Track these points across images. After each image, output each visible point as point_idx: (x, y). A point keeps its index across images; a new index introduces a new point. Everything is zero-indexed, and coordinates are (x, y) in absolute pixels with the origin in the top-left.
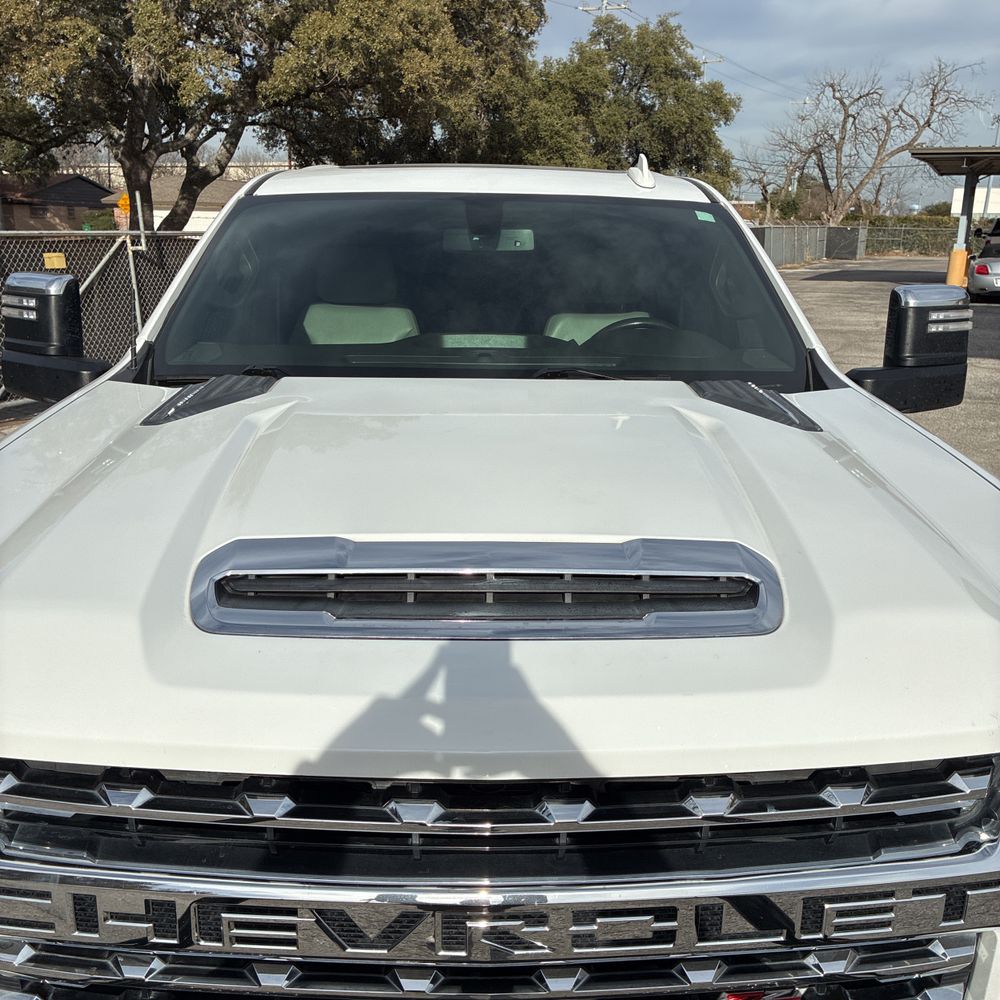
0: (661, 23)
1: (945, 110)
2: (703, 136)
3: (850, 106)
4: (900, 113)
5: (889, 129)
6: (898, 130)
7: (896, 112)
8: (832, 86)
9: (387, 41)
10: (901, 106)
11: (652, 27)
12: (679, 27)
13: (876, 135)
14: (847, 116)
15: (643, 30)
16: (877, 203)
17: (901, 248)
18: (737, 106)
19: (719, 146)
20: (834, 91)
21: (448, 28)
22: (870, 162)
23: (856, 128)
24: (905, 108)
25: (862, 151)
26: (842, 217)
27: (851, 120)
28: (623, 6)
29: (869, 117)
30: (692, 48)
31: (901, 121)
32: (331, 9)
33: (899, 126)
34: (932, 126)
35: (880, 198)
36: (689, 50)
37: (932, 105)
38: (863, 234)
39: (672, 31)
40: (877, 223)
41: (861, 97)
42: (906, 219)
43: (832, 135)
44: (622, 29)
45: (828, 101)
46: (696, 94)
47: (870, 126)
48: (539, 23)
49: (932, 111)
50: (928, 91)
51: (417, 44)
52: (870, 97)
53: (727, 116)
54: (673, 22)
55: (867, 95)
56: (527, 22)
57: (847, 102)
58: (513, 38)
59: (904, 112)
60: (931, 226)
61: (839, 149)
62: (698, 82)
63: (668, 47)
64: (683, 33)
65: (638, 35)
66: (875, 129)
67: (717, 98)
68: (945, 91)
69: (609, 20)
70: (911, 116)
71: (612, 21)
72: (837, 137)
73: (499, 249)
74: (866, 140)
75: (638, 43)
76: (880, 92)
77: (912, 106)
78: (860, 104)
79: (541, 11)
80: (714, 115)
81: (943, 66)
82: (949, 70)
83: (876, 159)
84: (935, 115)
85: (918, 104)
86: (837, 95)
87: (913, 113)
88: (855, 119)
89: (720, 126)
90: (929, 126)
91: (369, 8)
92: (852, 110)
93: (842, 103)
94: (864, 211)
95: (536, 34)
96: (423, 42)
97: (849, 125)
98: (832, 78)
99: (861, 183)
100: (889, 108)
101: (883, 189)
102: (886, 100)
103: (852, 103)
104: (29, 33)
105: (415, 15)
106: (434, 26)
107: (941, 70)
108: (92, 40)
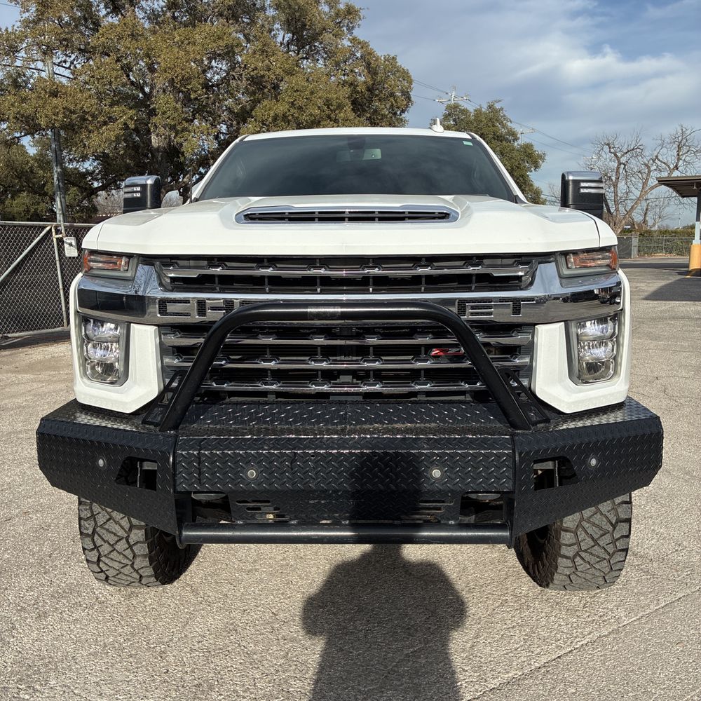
0: (490, 107)
1: (687, 159)
2: (521, 179)
3: (621, 157)
4: (657, 161)
5: (649, 172)
6: (656, 172)
7: (654, 161)
8: (608, 145)
9: (311, 115)
10: (657, 157)
11: (483, 110)
12: (502, 109)
13: (640, 176)
14: (620, 164)
15: (478, 112)
16: (645, 221)
17: (664, 251)
18: (543, 160)
19: (532, 185)
20: (610, 148)
21: (348, 108)
22: (638, 193)
23: (626, 171)
24: (660, 157)
25: (631, 186)
26: (620, 230)
27: (622, 166)
28: (465, 98)
29: (635, 164)
30: (511, 122)
31: (658, 166)
32: (276, 98)
33: (656, 170)
34: (680, 169)
35: (647, 218)
36: (509, 124)
37: (678, 155)
38: (635, 241)
39: (498, 111)
40: (645, 235)
41: (628, 151)
42: (666, 231)
43: (610, 177)
44: (465, 112)
45: (607, 155)
46: (515, 152)
47: (636, 170)
48: (407, 106)
49: (679, 159)
50: (675, 146)
51: (329, 117)
52: (634, 151)
53: (537, 166)
54: (497, 106)
55: (633, 149)
56: (399, 105)
57: (619, 155)
58: (391, 115)
59: (659, 160)
60: (684, 236)
61: (615, 186)
62: (516, 144)
63: (496, 122)
64: (505, 113)
65: (475, 116)
66: (639, 172)
67: (529, 154)
68: (686, 146)
69: (456, 106)
70: (664, 163)
71: (457, 107)
72: (613, 178)
73: (364, 159)
74: (633, 179)
75: (475, 120)
76: (641, 147)
77: (664, 157)
78: (628, 156)
79: (409, 98)
80: (527, 165)
81: (684, 130)
82: (688, 132)
83: (642, 191)
84: (681, 162)
85: (669, 155)
86: (612, 150)
87: (666, 161)
88: (625, 166)
89: (531, 171)
90: (677, 169)
91: (300, 95)
92: (623, 160)
93: (616, 156)
94: (637, 228)
95: (406, 112)
96: (333, 116)
97: (621, 170)
98: (608, 140)
99: (632, 207)
100: (649, 158)
101: (649, 213)
102: (647, 153)
103: (623, 156)
104: (93, 116)
105: (327, 101)
106: (340, 107)
107: (683, 133)
108: (131, 118)
